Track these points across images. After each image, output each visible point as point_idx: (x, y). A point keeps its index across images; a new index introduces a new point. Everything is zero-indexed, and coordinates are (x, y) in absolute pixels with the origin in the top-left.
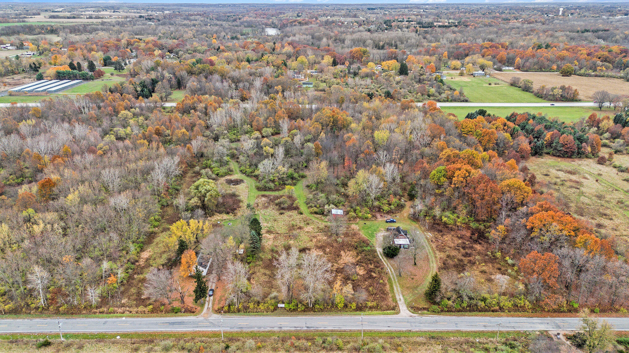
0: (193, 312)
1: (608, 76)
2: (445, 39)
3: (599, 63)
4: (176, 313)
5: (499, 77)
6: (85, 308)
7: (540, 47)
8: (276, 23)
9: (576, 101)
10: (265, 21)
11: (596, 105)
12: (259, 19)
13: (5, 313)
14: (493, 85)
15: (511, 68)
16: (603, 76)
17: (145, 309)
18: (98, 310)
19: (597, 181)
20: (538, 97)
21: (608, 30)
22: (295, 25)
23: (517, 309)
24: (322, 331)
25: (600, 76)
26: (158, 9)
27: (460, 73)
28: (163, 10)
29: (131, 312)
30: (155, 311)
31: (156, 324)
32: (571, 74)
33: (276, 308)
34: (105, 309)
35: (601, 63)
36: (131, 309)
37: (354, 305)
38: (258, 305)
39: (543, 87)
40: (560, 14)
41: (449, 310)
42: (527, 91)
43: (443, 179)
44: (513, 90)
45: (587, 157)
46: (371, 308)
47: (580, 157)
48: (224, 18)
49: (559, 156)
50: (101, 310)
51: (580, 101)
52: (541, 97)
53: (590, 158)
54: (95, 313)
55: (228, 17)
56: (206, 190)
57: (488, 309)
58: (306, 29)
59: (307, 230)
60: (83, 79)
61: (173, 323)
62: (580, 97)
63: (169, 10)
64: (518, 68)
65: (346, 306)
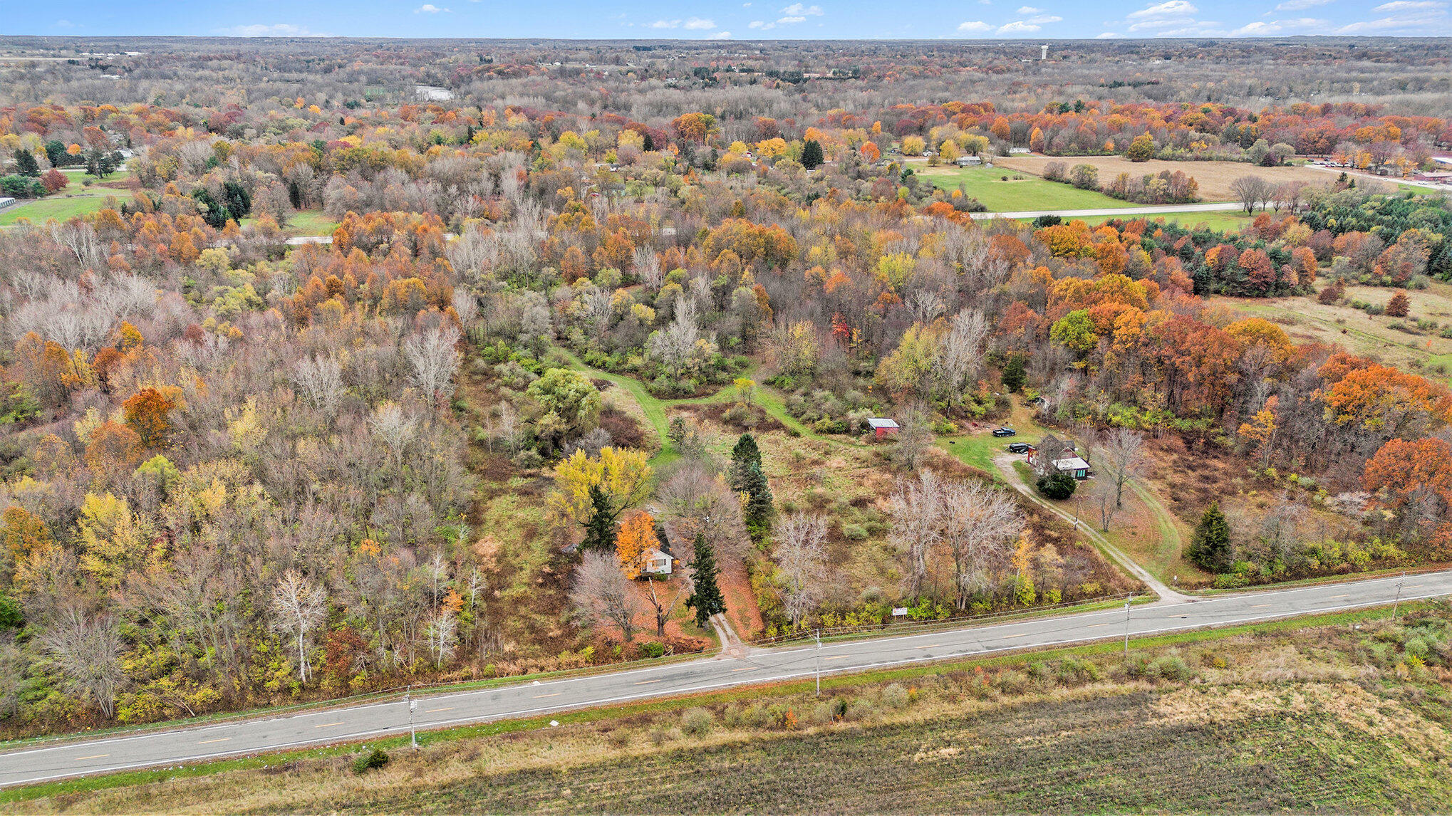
0: (700, 651)
1: (1219, 159)
2: (849, 102)
3: (1193, 133)
4: (657, 656)
5: (1014, 166)
6: (417, 673)
7: (1064, 109)
8: (439, 75)
9: (1193, 202)
10: (407, 69)
11: (1239, 207)
12: (392, 67)
13: (197, 714)
14: (1011, 181)
15: (1024, 151)
16: (1210, 159)
17: (575, 658)
18: (455, 674)
19: (1344, 332)
20: (1116, 197)
21: (1157, 83)
22: (490, 78)
23: (1380, 563)
24: (1023, 651)
25: (1203, 159)
26: (106, 47)
27: (930, 162)
28: (118, 49)
29: (542, 669)
30: (605, 656)
31: (629, 685)
32: (1147, 158)
33: (887, 620)
34: (474, 670)
35: (1198, 135)
36: (541, 662)
37: (1056, 594)
38: (844, 618)
39: (1124, 177)
40: (1044, 57)
41: (1256, 581)
42: (1086, 188)
43: (1089, 337)
44: (1055, 187)
45: (1294, 294)
46: (1095, 595)
47: (1281, 295)
48: (298, 66)
49: (1240, 295)
50: (463, 673)
51: (1199, 201)
52: (1124, 199)
53: (1301, 295)
54: (449, 681)
55: (308, 62)
56: (577, 391)
57: (1328, 571)
58: (525, 85)
59: (835, 465)
60: (13, 195)
61: (671, 678)
62: (1199, 194)
63: (137, 49)
64: (1039, 150)
65: (1039, 598)
